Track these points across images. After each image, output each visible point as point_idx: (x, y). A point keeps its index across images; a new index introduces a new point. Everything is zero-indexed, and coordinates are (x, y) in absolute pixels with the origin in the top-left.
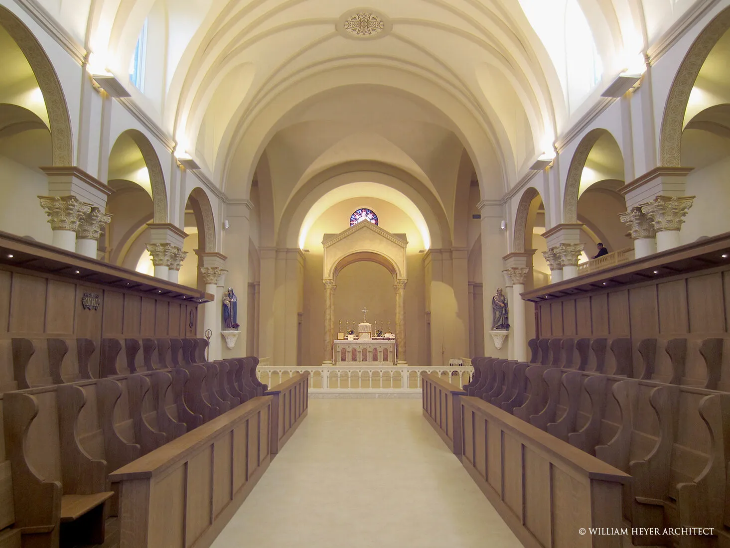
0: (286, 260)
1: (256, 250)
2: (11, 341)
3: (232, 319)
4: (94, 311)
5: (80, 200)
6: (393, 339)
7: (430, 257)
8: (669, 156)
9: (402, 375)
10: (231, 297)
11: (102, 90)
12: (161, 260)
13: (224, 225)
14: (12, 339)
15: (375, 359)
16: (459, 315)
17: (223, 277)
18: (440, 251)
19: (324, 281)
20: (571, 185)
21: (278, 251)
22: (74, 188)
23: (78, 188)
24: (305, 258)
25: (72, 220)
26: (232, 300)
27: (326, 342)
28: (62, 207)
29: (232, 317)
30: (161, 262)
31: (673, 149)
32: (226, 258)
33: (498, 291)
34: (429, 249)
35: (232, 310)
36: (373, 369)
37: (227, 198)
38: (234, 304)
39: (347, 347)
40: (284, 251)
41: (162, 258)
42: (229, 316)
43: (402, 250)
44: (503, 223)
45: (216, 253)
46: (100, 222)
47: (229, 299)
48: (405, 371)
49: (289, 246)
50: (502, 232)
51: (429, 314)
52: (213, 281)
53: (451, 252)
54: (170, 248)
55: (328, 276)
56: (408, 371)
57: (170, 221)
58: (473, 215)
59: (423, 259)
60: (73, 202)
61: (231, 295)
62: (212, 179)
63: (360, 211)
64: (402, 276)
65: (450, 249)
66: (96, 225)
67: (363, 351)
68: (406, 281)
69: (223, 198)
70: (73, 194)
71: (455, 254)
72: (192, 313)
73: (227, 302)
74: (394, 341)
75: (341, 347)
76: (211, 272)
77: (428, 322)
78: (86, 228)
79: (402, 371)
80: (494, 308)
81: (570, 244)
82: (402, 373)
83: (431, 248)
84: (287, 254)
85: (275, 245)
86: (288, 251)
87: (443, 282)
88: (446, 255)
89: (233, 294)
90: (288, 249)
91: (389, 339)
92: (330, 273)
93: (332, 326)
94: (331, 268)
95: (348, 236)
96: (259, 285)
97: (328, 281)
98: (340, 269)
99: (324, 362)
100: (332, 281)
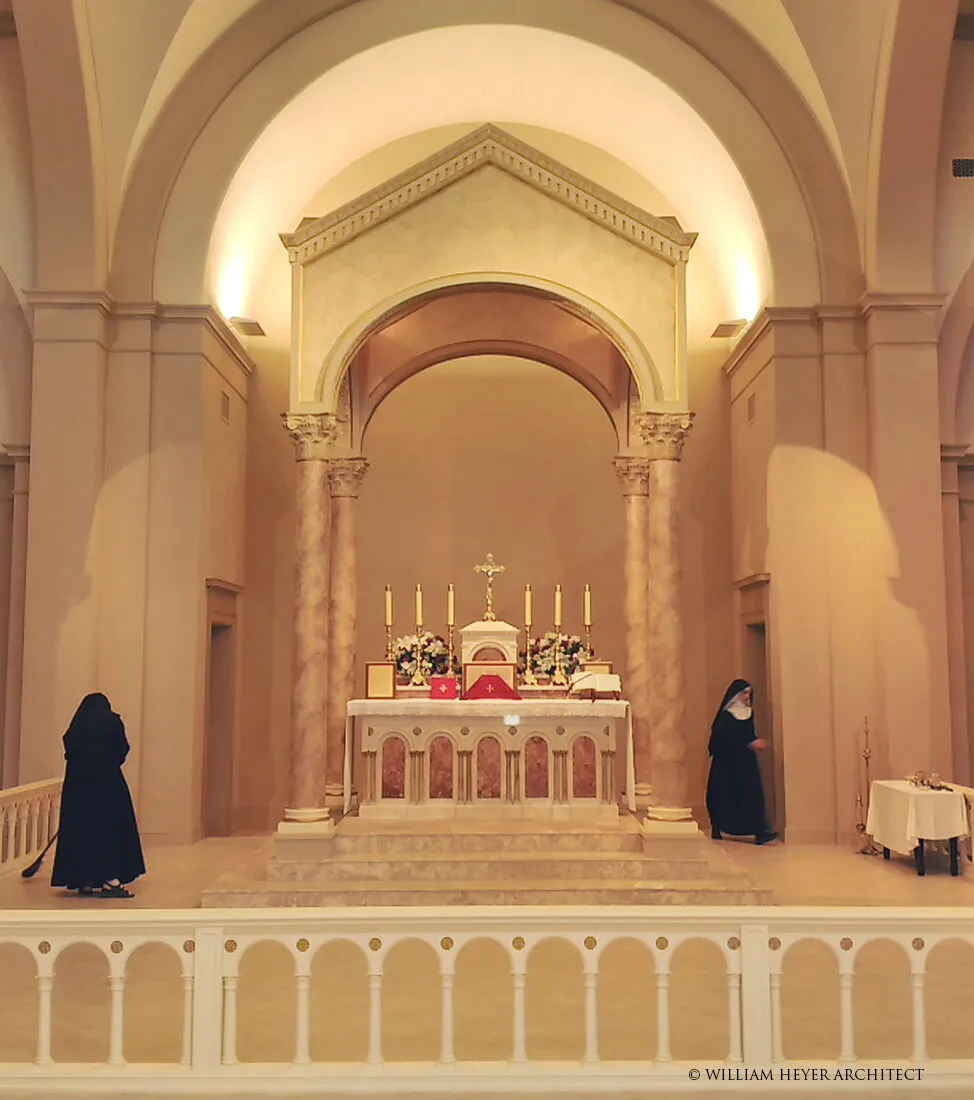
0: (153, 354)
1: (20, 307)
6: (615, 695)
7: (768, 346)
9: (733, 968)
15: (537, 788)
16: (902, 589)
18: (815, 319)
19: (292, 423)
21: (113, 315)
24: (254, 366)
34: (767, 311)
39: (407, 735)
40: (142, 316)
43: (667, 268)
48: (755, 942)
51: (758, 586)
53: (861, 319)
55: (311, 398)
56: (774, 944)
58: (956, 163)
59: (723, 369)
64: (668, 399)
65: (859, 308)
67: (480, 751)
68: (685, 423)
71: (877, 325)
74: (623, 703)
75: (382, 732)
77: (752, 620)
79: (735, 944)
82: (732, 955)
83: (771, 305)
84: (154, 328)
86: (159, 316)
87: (823, 448)
88: (838, 336)
90: (160, 308)
91: (593, 695)
92: (322, 382)
93: (344, 638)
94: (328, 360)
95: (408, 207)
96: (27, 459)
97: (313, 421)
98: (384, 388)
99: (291, 813)
100: (332, 421)
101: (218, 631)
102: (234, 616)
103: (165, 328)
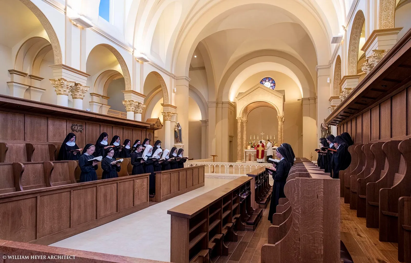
0: (222, 108)
2: (25, 144)
3: (179, 138)
4: (79, 132)
5: (68, 80)
8: (385, 21)
10: (178, 127)
11: (78, 25)
12: (129, 108)
13: (174, 90)
14: (26, 144)
17: (175, 117)
18: (309, 99)
19: (237, 118)
20: (352, 51)
21: (217, 103)
22: (63, 74)
23: (65, 74)
25: (64, 90)
26: (179, 129)
27: (238, 150)
28: (59, 84)
29: (179, 137)
30: (129, 110)
31: (389, 17)
32: (176, 107)
33: (324, 120)
35: (179, 134)
36: (246, 164)
37: (175, 76)
38: (180, 131)
39: (252, 154)
40: (221, 103)
41: (130, 108)
42: (178, 137)
44: (328, 79)
45: (169, 105)
46: (82, 90)
47: (177, 128)
49: (224, 100)
50: (329, 84)
52: (168, 119)
54: (133, 102)
55: (239, 115)
57: (133, 89)
60: (63, 81)
61: (179, 126)
62: (164, 67)
63: (265, 79)
64: (280, 114)
65: (315, 98)
66: (81, 92)
68: (282, 117)
69: (173, 77)
70: (63, 77)
72: (150, 135)
73: (176, 130)
75: (249, 153)
76: (167, 115)
78: (76, 94)
80: (321, 130)
81: (351, 88)
83: (303, 98)
84: (222, 104)
85: (215, 100)
87: (309, 116)
88: (312, 101)
89: (179, 125)
90: (223, 102)
92: (240, 114)
93: (245, 142)
94: (241, 111)
95: (250, 93)
96: (208, 121)
97: (239, 118)
98: (249, 112)
99: (237, 161)
100: (241, 118)
101: (230, 142)
102: (233, 140)
103: (223, 104)
